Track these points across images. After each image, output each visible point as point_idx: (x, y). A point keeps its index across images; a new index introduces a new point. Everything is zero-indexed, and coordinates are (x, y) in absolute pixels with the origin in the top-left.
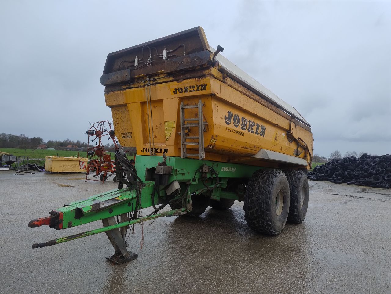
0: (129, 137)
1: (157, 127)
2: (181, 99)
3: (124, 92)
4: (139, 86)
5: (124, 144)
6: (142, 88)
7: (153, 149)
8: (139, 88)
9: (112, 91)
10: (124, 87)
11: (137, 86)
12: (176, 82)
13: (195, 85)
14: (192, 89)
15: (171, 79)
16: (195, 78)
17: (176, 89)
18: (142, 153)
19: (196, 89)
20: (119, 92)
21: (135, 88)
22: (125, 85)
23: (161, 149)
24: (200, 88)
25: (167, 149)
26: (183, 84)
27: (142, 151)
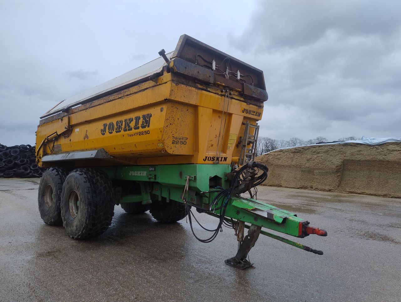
0: (183, 143)
1: (216, 136)
2: (245, 118)
3: (200, 91)
4: (217, 93)
5: (173, 151)
6: (220, 97)
7: (215, 157)
8: (217, 96)
9: (183, 83)
10: (200, 86)
11: (214, 92)
12: (245, 104)
13: (255, 111)
14: (253, 113)
15: (242, 99)
16: (257, 106)
17: (245, 109)
18: (203, 162)
19: (255, 114)
20: (193, 89)
21: (212, 92)
22: (201, 85)
23: (222, 158)
24: (258, 114)
25: (227, 158)
26: (250, 107)
27: (204, 159)
